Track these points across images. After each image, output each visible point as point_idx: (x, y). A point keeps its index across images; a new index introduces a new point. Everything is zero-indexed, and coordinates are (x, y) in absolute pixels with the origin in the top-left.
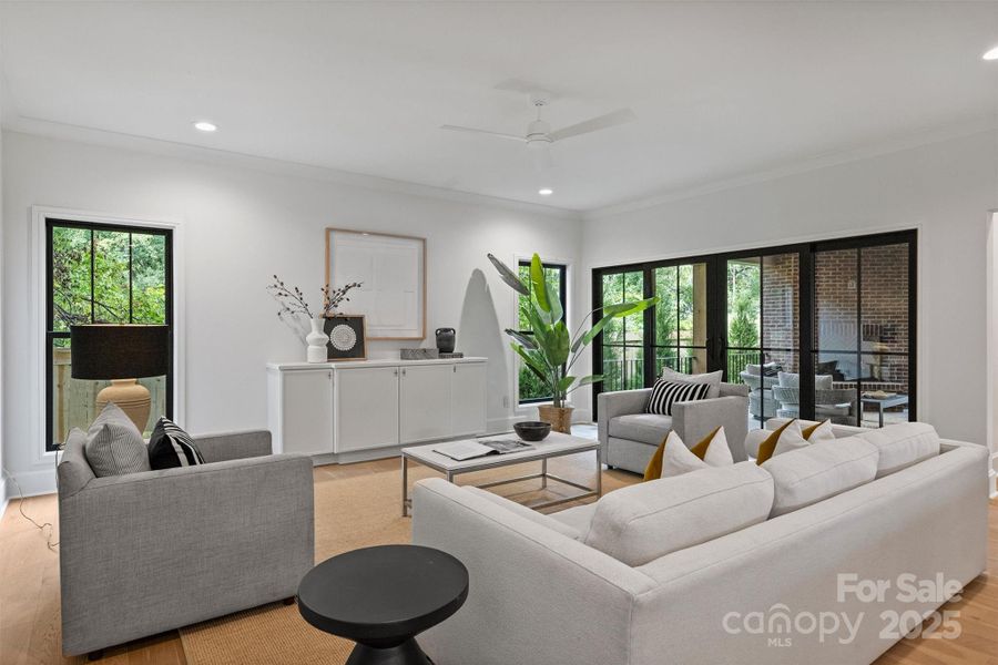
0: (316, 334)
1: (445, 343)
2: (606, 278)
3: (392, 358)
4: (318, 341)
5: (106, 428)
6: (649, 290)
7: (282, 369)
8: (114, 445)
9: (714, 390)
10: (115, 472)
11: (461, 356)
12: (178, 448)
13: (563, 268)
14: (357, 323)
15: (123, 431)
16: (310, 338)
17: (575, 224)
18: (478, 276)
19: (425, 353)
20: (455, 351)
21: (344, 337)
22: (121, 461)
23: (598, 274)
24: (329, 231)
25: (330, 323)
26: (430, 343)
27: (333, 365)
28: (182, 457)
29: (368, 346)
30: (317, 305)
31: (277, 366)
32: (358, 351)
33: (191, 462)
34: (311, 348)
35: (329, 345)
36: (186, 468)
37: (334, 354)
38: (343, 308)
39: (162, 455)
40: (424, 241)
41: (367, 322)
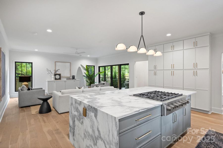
0: (53, 76)
1: (73, 78)
2: (101, 68)
3: (65, 80)
4: (53, 77)
5: (23, 86)
6: (105, 70)
7: (48, 81)
8: (24, 88)
9: (105, 84)
10: (24, 91)
11: (76, 79)
12: (30, 89)
13: (94, 66)
14: (60, 75)
15: (25, 87)
16: (52, 77)
17: (96, 60)
18: (79, 68)
19: (70, 79)
20: (75, 78)
21: (58, 77)
22: (24, 90)
23: (99, 67)
24: (55, 62)
25: (55, 75)
26: (71, 78)
27: (55, 81)
28: (31, 89)
29: (61, 78)
30: (53, 72)
31: (47, 81)
32: (60, 79)
33: (32, 90)
34: (52, 78)
35: (55, 78)
36: (31, 90)
37: (56, 79)
38: (57, 73)
39: (29, 89)
40: (71, 63)
41: (61, 74)
